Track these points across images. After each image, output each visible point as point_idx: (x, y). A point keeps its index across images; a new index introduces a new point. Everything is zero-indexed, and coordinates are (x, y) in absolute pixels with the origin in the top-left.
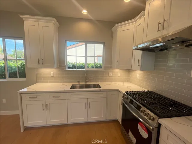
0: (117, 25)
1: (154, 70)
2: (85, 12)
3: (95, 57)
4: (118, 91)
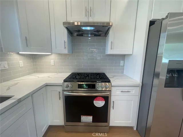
1: (72, 53)
4: (47, 85)
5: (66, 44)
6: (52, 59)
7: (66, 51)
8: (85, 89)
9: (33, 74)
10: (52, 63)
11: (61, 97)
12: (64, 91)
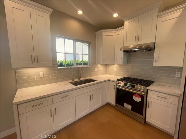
0: (102, 30)
1: (127, 64)
2: (80, 12)
3: (82, 54)
4: (109, 81)
5: (122, 59)
6: (115, 67)
7: (122, 63)
8: (128, 87)
9: (105, 75)
10: (115, 70)
11: (115, 88)
12: (116, 85)
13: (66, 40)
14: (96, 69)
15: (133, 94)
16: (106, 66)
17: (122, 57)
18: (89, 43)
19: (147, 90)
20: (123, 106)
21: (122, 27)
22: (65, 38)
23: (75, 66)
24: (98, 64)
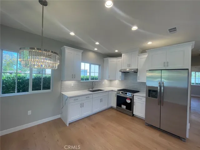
1: (125, 80)
3: (95, 73)
4: (112, 91)
6: (116, 82)
7: (120, 79)
8: (124, 94)
10: (117, 84)
11: (116, 95)
12: (117, 93)
13: (86, 64)
14: (103, 83)
15: (126, 98)
16: (111, 81)
17: (121, 75)
18: (99, 65)
19: (133, 95)
20: (121, 107)
21: (121, 57)
22: (85, 63)
23: (90, 80)
24: (105, 79)
